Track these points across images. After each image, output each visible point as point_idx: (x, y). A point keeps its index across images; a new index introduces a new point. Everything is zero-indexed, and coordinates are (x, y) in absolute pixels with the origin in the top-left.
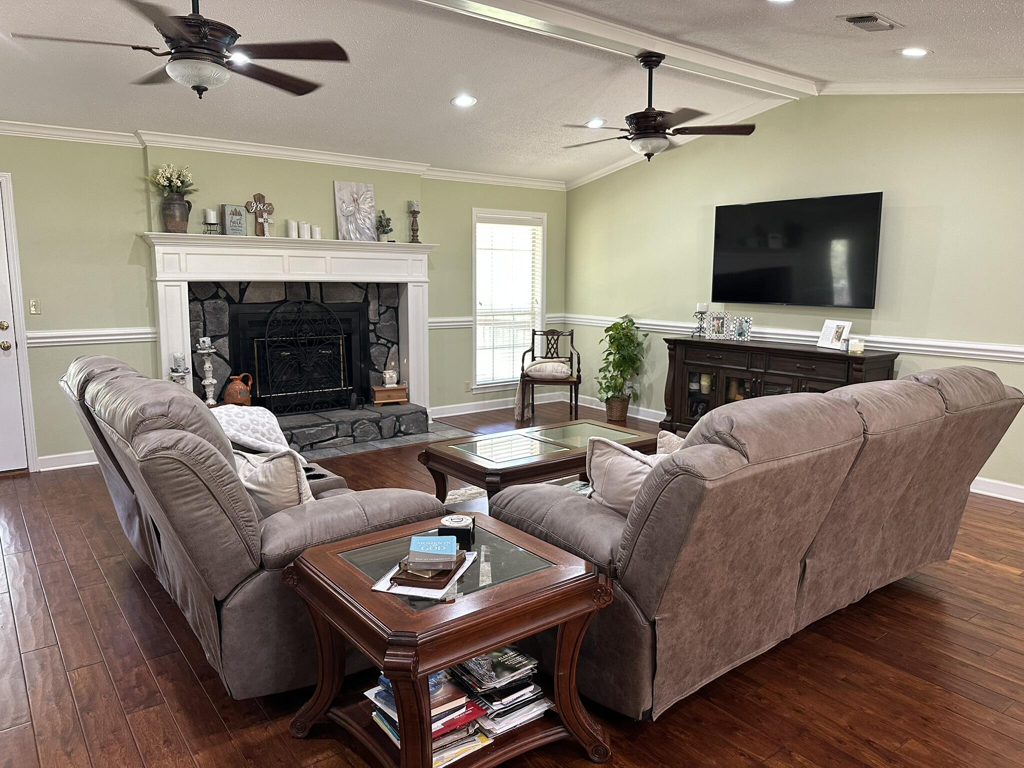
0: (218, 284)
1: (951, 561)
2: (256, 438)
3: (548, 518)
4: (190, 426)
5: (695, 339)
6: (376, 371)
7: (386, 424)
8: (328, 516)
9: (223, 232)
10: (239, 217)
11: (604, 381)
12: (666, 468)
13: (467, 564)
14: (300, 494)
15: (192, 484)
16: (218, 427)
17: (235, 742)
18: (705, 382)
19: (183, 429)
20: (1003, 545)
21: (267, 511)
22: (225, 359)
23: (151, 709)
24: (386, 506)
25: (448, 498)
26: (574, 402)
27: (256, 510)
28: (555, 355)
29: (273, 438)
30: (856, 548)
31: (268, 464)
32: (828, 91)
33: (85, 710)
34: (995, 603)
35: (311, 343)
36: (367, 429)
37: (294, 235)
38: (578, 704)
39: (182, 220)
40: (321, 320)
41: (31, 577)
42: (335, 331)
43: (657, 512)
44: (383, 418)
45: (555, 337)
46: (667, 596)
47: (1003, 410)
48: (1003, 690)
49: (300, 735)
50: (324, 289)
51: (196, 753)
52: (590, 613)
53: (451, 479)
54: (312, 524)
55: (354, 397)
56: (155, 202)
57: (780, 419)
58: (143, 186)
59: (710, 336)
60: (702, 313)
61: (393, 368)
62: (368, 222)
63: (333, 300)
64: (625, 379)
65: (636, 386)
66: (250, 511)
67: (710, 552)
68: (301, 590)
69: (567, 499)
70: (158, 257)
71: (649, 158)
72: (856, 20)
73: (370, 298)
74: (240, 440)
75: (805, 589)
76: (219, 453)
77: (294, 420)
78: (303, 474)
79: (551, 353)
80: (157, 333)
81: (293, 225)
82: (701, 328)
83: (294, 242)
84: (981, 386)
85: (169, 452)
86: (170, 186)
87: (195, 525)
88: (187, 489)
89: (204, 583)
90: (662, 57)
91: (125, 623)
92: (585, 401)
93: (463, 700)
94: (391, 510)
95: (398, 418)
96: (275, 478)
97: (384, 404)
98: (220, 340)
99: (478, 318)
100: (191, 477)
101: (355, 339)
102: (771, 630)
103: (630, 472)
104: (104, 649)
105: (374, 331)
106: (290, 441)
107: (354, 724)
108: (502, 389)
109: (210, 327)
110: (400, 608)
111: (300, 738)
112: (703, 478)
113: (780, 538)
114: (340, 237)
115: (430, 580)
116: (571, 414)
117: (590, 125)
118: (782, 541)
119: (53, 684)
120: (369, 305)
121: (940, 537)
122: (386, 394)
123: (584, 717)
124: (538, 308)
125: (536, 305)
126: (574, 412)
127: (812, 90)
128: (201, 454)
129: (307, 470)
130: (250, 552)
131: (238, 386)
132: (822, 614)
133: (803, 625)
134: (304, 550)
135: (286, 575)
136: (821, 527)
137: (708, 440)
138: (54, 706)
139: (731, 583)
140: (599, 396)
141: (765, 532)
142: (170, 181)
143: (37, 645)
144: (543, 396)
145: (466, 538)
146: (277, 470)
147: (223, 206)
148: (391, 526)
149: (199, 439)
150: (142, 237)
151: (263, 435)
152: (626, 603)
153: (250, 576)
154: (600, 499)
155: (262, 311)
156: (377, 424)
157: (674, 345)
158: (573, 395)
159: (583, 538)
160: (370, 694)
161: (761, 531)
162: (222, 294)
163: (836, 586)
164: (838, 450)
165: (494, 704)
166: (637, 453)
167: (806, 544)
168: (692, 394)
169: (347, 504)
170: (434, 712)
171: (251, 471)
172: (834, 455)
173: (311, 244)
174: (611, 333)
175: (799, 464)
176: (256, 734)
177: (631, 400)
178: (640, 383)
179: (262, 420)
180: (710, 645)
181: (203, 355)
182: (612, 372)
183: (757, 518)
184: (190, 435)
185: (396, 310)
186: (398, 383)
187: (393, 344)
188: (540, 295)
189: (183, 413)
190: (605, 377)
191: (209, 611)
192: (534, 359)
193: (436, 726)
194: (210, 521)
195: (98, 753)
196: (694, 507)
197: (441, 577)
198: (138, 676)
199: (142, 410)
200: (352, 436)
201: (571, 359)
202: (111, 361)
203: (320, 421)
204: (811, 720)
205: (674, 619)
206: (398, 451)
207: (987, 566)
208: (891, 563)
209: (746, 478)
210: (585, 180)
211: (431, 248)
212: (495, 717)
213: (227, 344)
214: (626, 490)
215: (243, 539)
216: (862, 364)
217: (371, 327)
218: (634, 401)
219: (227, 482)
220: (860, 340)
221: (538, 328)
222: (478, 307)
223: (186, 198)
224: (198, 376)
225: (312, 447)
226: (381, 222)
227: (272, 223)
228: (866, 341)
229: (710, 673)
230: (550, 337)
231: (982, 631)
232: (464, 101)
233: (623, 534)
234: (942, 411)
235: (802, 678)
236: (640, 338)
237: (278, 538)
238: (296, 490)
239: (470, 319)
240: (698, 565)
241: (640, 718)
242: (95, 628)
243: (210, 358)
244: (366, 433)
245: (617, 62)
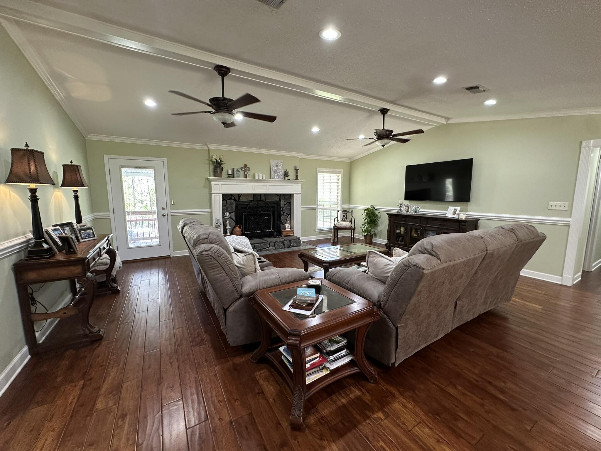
0: (231, 195)
1: (511, 302)
2: (242, 247)
3: (351, 281)
4: (216, 242)
5: (398, 214)
6: (283, 224)
7: (286, 243)
8: (266, 278)
9: (233, 177)
10: (238, 172)
11: (364, 229)
12: (405, 264)
13: (319, 300)
14: (256, 269)
15: (216, 265)
16: (227, 243)
17: (231, 363)
18: (402, 229)
19: (214, 244)
20: (530, 295)
21: (244, 275)
22: (233, 220)
23: (201, 346)
24: (287, 274)
25: (309, 270)
26: (353, 236)
27: (239, 274)
28: (346, 219)
29: (248, 247)
30: (477, 297)
31: (244, 257)
32: (451, 122)
33: (179, 345)
34: (533, 320)
35: (261, 214)
36: (279, 244)
37: (257, 178)
38: (364, 358)
39: (220, 173)
40: (265, 207)
41: (167, 293)
42: (270, 210)
43: (400, 282)
44: (285, 241)
45: (346, 213)
46: (403, 317)
47: (538, 241)
48: (547, 362)
49: (254, 362)
50: (266, 196)
51: (216, 366)
52: (370, 323)
53: (309, 264)
54: (259, 281)
55: (275, 233)
56: (212, 167)
57: (451, 243)
58: (208, 162)
59: (404, 212)
60: (401, 204)
61: (289, 224)
62: (281, 173)
63: (269, 199)
64: (371, 228)
65: (376, 231)
66: (237, 275)
67: (422, 299)
68: (255, 306)
69: (358, 274)
70: (212, 185)
71: (383, 147)
72: (469, 89)
73: (281, 199)
74: (236, 247)
75: (456, 313)
76: (226, 253)
77: (255, 241)
78: (257, 261)
79: (344, 219)
80: (211, 211)
81: (256, 175)
82: (400, 210)
83: (257, 180)
84: (529, 232)
85: (208, 252)
86: (216, 162)
87: (217, 280)
88: (214, 266)
89: (220, 302)
90: (388, 110)
91: (196, 312)
92: (356, 235)
93: (318, 355)
94: (289, 276)
95: (290, 241)
96: (247, 262)
97: (285, 236)
98: (232, 214)
99: (318, 206)
100: (215, 262)
101: (276, 213)
102: (442, 330)
103: (385, 264)
104: (188, 321)
105: (282, 210)
106: (254, 248)
107: (275, 360)
108: (327, 231)
109: (228, 209)
110: (293, 318)
111: (254, 363)
112: (423, 269)
113: (449, 293)
114: (272, 178)
115: (305, 307)
116: (351, 240)
117: (359, 138)
118: (450, 295)
119: (169, 334)
120: (281, 201)
121: (508, 292)
122: (286, 232)
123: (366, 363)
124: (339, 203)
125: (339, 202)
126: (353, 240)
127: (444, 122)
128: (219, 253)
129: (259, 259)
130: (237, 291)
131: (237, 229)
132: (462, 323)
133: (454, 327)
134: (256, 291)
135: (250, 300)
136: (465, 288)
137: (421, 252)
138: (168, 343)
139: (429, 312)
140: (362, 234)
141: (444, 291)
142: (216, 160)
143: (165, 319)
144: (341, 234)
145: (318, 289)
146: (247, 260)
147: (234, 168)
148: (289, 283)
149: (219, 247)
150: (207, 179)
151: (244, 246)
152: (385, 319)
153: (237, 300)
154: (372, 275)
155: (246, 204)
156: (283, 243)
157: (391, 216)
158: (352, 234)
159: (366, 291)
160: (281, 349)
161: (443, 291)
162: (233, 198)
163: (468, 312)
164: (476, 257)
165: (330, 357)
166: (386, 257)
167: (458, 295)
168: (397, 234)
169: (273, 274)
170: (307, 359)
171: (238, 259)
172: (474, 259)
173: (262, 181)
174: (366, 211)
175: (461, 263)
176: (239, 360)
177: (374, 236)
178: (377, 230)
179: (244, 241)
180: (419, 336)
181: (226, 218)
182: (367, 225)
183: (442, 285)
184: (216, 246)
185: (290, 203)
186: (290, 229)
187: (289, 215)
188: (340, 198)
189: (214, 237)
190: (364, 227)
191: (222, 312)
192: (338, 221)
193: (308, 366)
194: (222, 279)
195: (181, 363)
196: (418, 281)
197: (309, 306)
198: (198, 333)
199: (199, 236)
200: (275, 247)
201: (351, 221)
202: (193, 219)
203: (264, 241)
204: (462, 370)
205: (406, 326)
206: (290, 252)
207: (525, 304)
208: (489, 303)
209: (440, 269)
210: (356, 158)
211: (302, 181)
212: (331, 362)
213: (234, 215)
214: (383, 271)
215: (234, 286)
216: (466, 223)
217: (282, 209)
218: (375, 236)
219: (228, 264)
220: (464, 214)
221: (339, 210)
222: (318, 202)
223: (222, 166)
224: (225, 225)
225: (261, 250)
226: (285, 173)
227: (250, 174)
228: (466, 215)
229: (418, 347)
230: (344, 213)
231: (529, 332)
232: (315, 129)
233: (384, 290)
234: (515, 241)
235: (455, 350)
236: (377, 213)
237: (247, 285)
238: (254, 267)
239: (316, 206)
240: (417, 305)
241: (390, 366)
242: (185, 313)
243: (228, 220)
244: (279, 246)
245: (371, 113)
